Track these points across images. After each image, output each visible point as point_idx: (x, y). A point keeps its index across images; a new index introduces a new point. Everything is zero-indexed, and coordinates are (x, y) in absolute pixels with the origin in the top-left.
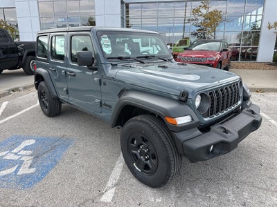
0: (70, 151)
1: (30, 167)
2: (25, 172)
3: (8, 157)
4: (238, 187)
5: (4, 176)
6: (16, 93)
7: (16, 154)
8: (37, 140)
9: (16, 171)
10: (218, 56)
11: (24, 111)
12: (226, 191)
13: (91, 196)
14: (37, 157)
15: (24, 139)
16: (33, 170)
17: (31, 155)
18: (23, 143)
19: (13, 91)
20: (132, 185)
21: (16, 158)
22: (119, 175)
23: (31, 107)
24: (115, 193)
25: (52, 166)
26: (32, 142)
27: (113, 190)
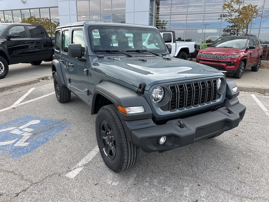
0: (64, 132)
1: (26, 141)
2: (19, 145)
3: (13, 132)
4: (199, 185)
5: (3, 146)
6: (45, 81)
7: (21, 130)
8: (42, 121)
9: (14, 143)
10: (242, 54)
11: (44, 96)
12: (184, 187)
13: (60, 171)
14: (35, 134)
15: (32, 119)
16: (27, 144)
17: (31, 132)
18: (30, 122)
19: (43, 79)
20: (98, 167)
21: (19, 133)
22: (92, 157)
23: (51, 94)
24: (81, 172)
25: (43, 143)
26: (38, 122)
27: (80, 169)
